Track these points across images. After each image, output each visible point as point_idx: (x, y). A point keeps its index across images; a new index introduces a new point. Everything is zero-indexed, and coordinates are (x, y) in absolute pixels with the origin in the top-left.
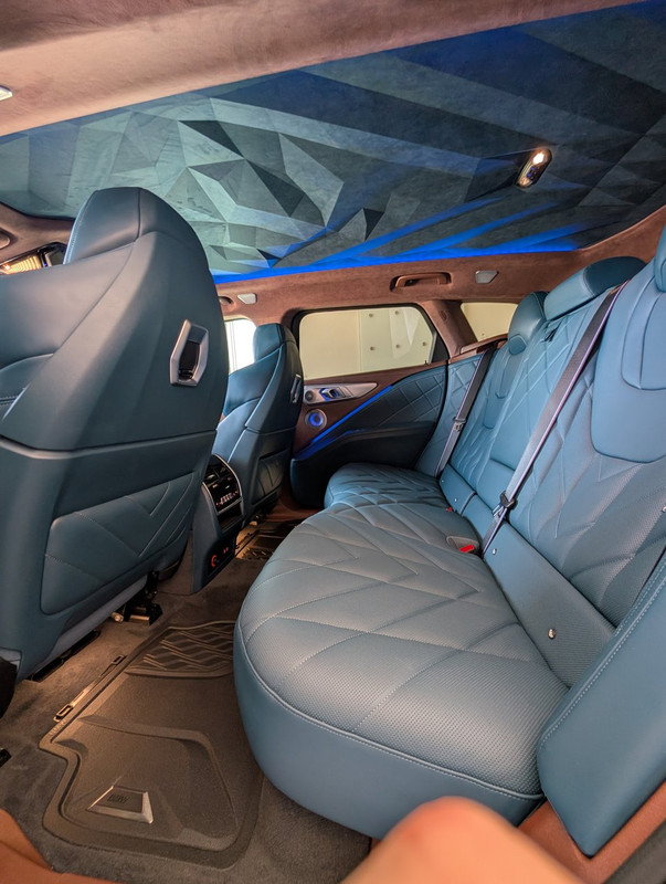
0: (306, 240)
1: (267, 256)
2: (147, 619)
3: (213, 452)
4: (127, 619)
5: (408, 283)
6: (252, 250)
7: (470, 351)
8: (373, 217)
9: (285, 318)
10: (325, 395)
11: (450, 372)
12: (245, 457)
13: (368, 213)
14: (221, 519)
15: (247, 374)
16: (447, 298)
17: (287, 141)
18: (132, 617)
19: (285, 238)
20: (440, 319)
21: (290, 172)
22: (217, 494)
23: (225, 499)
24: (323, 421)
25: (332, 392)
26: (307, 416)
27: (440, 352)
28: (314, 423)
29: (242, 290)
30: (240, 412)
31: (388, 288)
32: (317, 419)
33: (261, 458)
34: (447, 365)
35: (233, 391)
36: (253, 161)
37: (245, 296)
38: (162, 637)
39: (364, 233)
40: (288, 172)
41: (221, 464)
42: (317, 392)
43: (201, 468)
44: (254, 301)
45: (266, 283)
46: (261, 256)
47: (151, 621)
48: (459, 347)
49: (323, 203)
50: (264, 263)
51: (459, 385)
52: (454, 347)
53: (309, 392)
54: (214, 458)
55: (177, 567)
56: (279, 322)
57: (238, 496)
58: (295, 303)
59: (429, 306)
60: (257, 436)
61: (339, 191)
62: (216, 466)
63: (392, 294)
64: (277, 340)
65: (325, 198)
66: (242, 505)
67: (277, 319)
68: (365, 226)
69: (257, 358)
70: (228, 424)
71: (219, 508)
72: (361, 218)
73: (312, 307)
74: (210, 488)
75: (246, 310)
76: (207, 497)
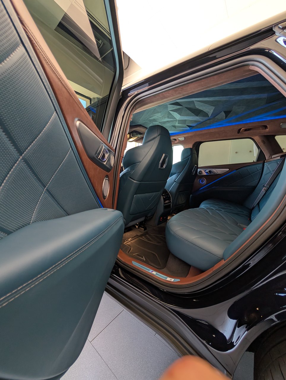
0: (202, 121)
1: (189, 126)
2: (143, 229)
3: (165, 188)
4: (139, 228)
5: (246, 130)
6: (185, 125)
7: (277, 157)
8: (227, 113)
9: (194, 145)
10: (207, 172)
11: (265, 166)
12: (174, 191)
13: (225, 112)
14: (165, 207)
15: (178, 164)
16: (266, 135)
17: (196, 102)
18: (140, 228)
19: (195, 121)
20: (262, 144)
21: (197, 107)
22: (165, 200)
23: (167, 202)
24: (205, 182)
25: (210, 171)
26: (198, 180)
27: (261, 157)
28: (201, 182)
29: (180, 136)
30: (174, 177)
31: (237, 133)
32: (202, 181)
33: (179, 192)
34: (264, 162)
35: (173, 170)
36: (186, 107)
37: (181, 138)
38: (146, 234)
39: (225, 117)
40: (196, 107)
41: (167, 192)
42: (203, 172)
43: (162, 191)
44: (184, 140)
45: (188, 134)
46: (187, 127)
47: (144, 230)
48: (271, 155)
49: (209, 112)
50: (188, 128)
51: (268, 171)
52: (269, 155)
53: (200, 171)
54: (165, 190)
55: (152, 218)
56: (192, 148)
57: (171, 202)
58: (198, 140)
59: (257, 138)
60: (178, 184)
61: (213, 109)
62: (165, 192)
63: (239, 134)
64: (189, 153)
65: (209, 111)
66: (171, 205)
67: (190, 146)
68: (225, 115)
69: (181, 160)
70: (170, 180)
71: (165, 204)
72: (223, 114)
73: (205, 140)
74: (163, 198)
75: (181, 143)
76: (162, 199)
